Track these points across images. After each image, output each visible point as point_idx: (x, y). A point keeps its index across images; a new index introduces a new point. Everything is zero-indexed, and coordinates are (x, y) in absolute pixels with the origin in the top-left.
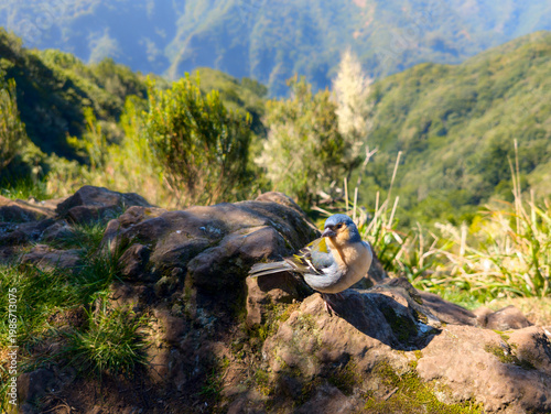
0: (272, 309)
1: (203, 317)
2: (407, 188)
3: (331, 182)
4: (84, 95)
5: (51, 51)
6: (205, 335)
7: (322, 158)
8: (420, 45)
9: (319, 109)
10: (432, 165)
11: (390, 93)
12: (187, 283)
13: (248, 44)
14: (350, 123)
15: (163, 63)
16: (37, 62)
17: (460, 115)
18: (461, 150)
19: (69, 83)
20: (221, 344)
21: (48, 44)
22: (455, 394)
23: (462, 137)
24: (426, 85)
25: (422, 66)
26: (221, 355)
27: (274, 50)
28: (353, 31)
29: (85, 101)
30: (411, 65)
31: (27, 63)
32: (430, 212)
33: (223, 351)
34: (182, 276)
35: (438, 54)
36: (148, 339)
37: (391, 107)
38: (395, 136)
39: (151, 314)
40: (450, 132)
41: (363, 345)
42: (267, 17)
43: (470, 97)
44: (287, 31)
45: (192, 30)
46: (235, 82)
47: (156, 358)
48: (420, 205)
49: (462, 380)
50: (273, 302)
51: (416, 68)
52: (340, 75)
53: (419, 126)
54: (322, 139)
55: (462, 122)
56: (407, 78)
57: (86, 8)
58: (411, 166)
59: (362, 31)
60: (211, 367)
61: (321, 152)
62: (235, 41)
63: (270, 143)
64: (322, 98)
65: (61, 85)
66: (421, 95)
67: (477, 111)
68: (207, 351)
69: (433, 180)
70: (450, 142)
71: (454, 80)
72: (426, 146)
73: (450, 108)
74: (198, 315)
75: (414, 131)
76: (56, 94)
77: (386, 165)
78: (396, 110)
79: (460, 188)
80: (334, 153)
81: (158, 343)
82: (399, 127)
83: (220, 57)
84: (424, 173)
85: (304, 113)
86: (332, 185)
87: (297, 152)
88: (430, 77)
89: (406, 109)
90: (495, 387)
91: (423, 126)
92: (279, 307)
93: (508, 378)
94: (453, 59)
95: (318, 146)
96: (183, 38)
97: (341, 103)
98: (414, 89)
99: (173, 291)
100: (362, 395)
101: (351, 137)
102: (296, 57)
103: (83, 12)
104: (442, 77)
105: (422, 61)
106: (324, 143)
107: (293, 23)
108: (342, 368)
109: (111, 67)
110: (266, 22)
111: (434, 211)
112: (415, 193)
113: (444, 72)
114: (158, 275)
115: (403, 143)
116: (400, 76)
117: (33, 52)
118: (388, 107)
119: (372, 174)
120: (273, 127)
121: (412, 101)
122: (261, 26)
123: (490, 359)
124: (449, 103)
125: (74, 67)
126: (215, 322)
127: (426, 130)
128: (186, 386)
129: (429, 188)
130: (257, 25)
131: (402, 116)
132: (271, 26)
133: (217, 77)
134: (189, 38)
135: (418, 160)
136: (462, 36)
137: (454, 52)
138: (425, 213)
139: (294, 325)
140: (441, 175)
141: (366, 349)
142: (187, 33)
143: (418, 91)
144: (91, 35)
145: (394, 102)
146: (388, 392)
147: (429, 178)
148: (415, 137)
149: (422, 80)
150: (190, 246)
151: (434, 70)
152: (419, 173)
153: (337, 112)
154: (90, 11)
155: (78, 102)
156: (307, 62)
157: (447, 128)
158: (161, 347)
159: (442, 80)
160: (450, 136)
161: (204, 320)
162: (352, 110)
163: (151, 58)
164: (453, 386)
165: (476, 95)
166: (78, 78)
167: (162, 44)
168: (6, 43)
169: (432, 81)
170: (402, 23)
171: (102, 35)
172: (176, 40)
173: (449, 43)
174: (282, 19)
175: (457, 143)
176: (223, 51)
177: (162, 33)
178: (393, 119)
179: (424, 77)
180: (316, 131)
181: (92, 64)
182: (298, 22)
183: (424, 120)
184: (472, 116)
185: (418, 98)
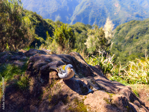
0: (54, 81)
1: (42, 80)
2: (126, 52)
3: (102, 49)
4: (53, 28)
5: (48, 19)
6: (41, 85)
7: (100, 43)
8: (132, 16)
9: (100, 32)
10: (133, 46)
11: (123, 28)
12: (40, 72)
13: (89, 17)
14: (108, 35)
15: (70, 21)
16: (45, 21)
17: (142, 33)
18: (142, 43)
19: (50, 26)
20: (44, 87)
21: (47, 18)
22: (91, 110)
23: (142, 39)
24: (133, 26)
25: (132, 21)
26: (43, 90)
27: (95, 18)
28: (114, 13)
29: (53, 29)
30: (129, 21)
31: (43, 22)
32: (132, 58)
33: (44, 89)
34: (39, 70)
35: (137, 18)
36: (30, 84)
37: (123, 31)
38: (124, 38)
39: (32, 78)
40: (139, 38)
41: (71, 93)
42: (93, 10)
43: (145, 29)
44: (98, 13)
45: (76, 14)
46: (85, 25)
47: (31, 88)
48: (129, 56)
49: (94, 106)
50: (54, 79)
51: (130, 22)
52: (106, 24)
53: (130, 36)
54: (100, 39)
55: (143, 35)
56: (128, 24)
57: (55, 10)
58: (128, 46)
59: (116, 13)
60: (41, 92)
61: (100, 42)
62: (86, 16)
63: (88, 40)
64: (101, 29)
65: (49, 26)
66: (132, 28)
67: (147, 32)
68: (41, 89)
69: (133, 50)
70: (139, 40)
71: (141, 24)
72: (132, 41)
73: (139, 31)
74: (40, 80)
75: (129, 37)
76: (48, 28)
77: (121, 45)
78: (124, 32)
79: (141, 52)
80: (103, 42)
81: (32, 85)
82: (125, 36)
83: (82, 20)
84: (131, 48)
85: (96, 33)
86: (102, 50)
87: (94, 42)
88: (134, 24)
89: (127, 32)
90: (102, 110)
91: (131, 36)
92: (55, 81)
93: (107, 109)
94: (141, 19)
95: (99, 41)
96: (74, 16)
97: (106, 30)
98: (130, 27)
99: (37, 74)
100: (69, 106)
101: (108, 39)
102: (100, 19)
103: (55, 11)
104: (138, 24)
105: (133, 20)
106: (100, 40)
107: (100, 12)
108: (66, 98)
109: (59, 22)
110: (93, 12)
111: (133, 58)
112: (128, 53)
113: (138, 22)
114: (34, 70)
115: (126, 40)
116: (126, 24)
117: (44, 19)
118: (122, 31)
119: (117, 48)
120: (89, 36)
121: (129, 30)
122: (92, 12)
123: (103, 102)
124: (140, 30)
125: (52, 22)
126: (44, 82)
127: (132, 37)
128: (36, 96)
129: (132, 52)
130: (91, 12)
131: (126, 33)
132: (94, 12)
133: (81, 24)
134: (76, 16)
135: (130, 44)
136: (144, 13)
137: (142, 17)
138: (130, 58)
139: (57, 86)
140: (136, 49)
141: (72, 94)
142: (75, 15)
143: (131, 27)
144: (56, 16)
145: (124, 30)
146: (75, 106)
147: (132, 49)
148: (129, 39)
149: (132, 25)
150: (42, 64)
151: (136, 22)
152: (130, 48)
153: (105, 33)
154: (56, 11)
155: (52, 30)
156: (102, 21)
157: (138, 37)
158: (32, 86)
159: (138, 25)
160: (139, 39)
161: (42, 81)
162: (109, 32)
163: (67, 20)
164: (92, 108)
165: (147, 28)
166: (52, 24)
167: (70, 17)
168: (39, 18)
169: (135, 25)
170: (128, 11)
171: (58, 15)
172: (73, 16)
173: (140, 15)
174: (97, 11)
175: (141, 41)
176: (83, 18)
177: (70, 15)
178: (123, 34)
179: (133, 24)
180: (99, 37)
181: (55, 22)
182: (101, 11)
183: (132, 35)
184: (146, 34)
185: (131, 29)
